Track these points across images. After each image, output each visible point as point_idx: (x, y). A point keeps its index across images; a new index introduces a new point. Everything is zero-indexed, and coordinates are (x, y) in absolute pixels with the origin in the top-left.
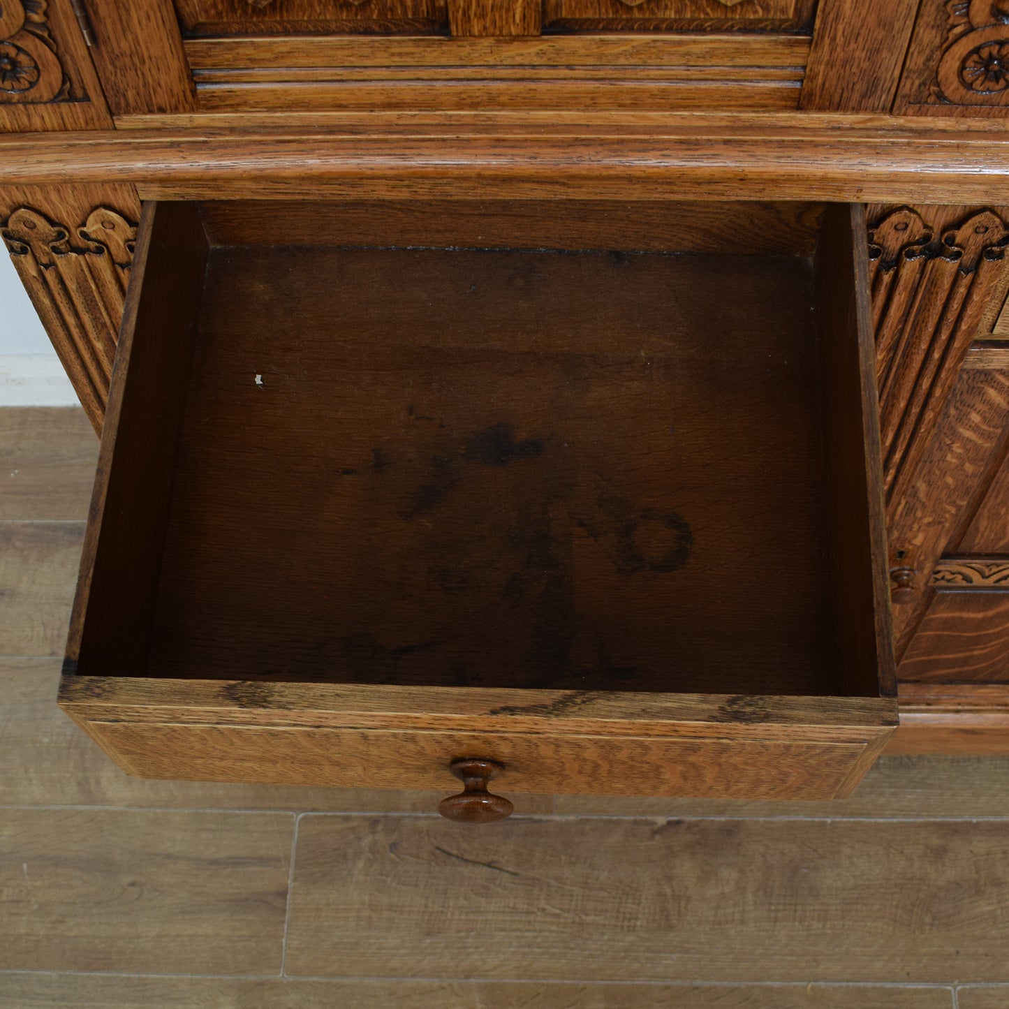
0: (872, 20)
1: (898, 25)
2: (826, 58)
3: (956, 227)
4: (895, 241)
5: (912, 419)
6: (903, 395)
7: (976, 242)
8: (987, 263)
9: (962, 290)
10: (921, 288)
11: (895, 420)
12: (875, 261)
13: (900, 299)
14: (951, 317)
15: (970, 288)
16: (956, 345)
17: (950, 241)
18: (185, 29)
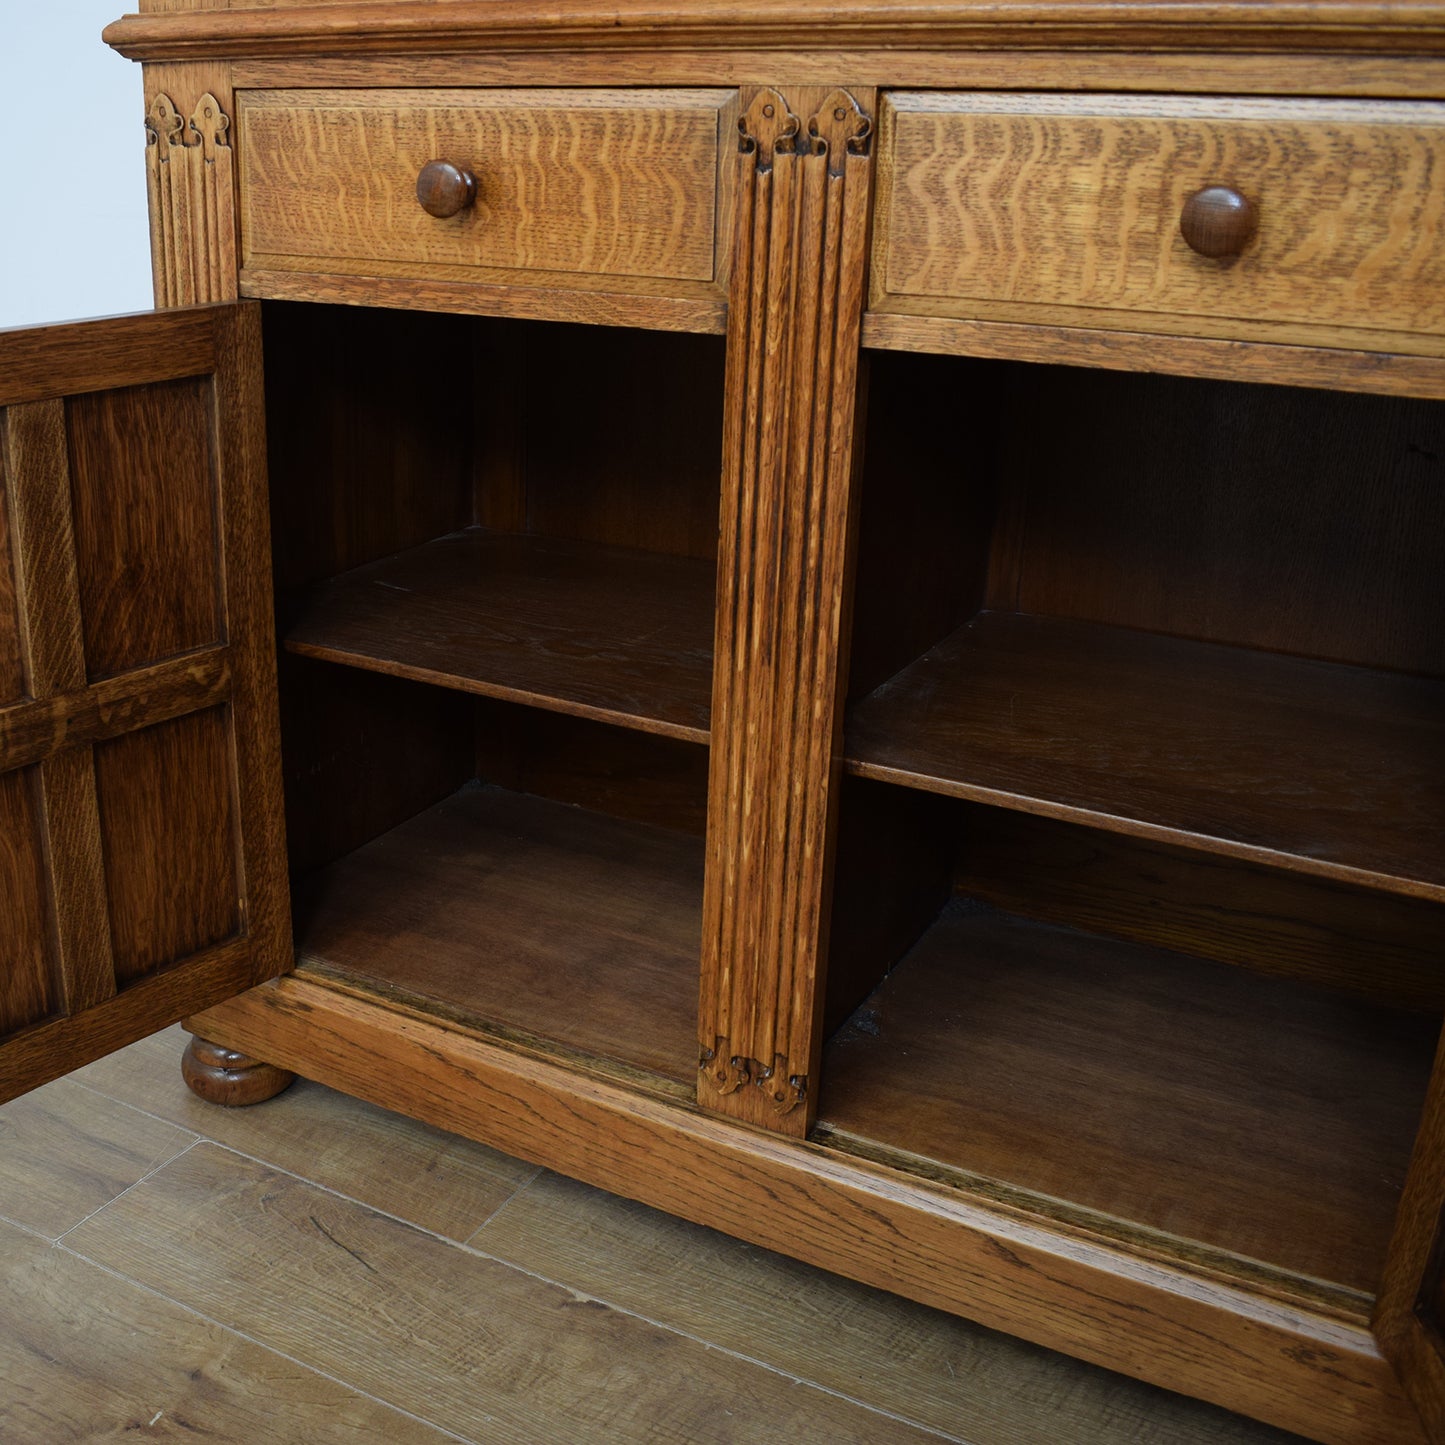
3: (817, 112)
4: (767, 134)
5: (820, 424)
6: (806, 378)
7: (838, 133)
8: (851, 159)
9: (833, 199)
10: (797, 202)
11: (803, 425)
12: (749, 158)
13: (779, 213)
14: (831, 243)
15: (842, 199)
16: (844, 291)
17: (813, 131)
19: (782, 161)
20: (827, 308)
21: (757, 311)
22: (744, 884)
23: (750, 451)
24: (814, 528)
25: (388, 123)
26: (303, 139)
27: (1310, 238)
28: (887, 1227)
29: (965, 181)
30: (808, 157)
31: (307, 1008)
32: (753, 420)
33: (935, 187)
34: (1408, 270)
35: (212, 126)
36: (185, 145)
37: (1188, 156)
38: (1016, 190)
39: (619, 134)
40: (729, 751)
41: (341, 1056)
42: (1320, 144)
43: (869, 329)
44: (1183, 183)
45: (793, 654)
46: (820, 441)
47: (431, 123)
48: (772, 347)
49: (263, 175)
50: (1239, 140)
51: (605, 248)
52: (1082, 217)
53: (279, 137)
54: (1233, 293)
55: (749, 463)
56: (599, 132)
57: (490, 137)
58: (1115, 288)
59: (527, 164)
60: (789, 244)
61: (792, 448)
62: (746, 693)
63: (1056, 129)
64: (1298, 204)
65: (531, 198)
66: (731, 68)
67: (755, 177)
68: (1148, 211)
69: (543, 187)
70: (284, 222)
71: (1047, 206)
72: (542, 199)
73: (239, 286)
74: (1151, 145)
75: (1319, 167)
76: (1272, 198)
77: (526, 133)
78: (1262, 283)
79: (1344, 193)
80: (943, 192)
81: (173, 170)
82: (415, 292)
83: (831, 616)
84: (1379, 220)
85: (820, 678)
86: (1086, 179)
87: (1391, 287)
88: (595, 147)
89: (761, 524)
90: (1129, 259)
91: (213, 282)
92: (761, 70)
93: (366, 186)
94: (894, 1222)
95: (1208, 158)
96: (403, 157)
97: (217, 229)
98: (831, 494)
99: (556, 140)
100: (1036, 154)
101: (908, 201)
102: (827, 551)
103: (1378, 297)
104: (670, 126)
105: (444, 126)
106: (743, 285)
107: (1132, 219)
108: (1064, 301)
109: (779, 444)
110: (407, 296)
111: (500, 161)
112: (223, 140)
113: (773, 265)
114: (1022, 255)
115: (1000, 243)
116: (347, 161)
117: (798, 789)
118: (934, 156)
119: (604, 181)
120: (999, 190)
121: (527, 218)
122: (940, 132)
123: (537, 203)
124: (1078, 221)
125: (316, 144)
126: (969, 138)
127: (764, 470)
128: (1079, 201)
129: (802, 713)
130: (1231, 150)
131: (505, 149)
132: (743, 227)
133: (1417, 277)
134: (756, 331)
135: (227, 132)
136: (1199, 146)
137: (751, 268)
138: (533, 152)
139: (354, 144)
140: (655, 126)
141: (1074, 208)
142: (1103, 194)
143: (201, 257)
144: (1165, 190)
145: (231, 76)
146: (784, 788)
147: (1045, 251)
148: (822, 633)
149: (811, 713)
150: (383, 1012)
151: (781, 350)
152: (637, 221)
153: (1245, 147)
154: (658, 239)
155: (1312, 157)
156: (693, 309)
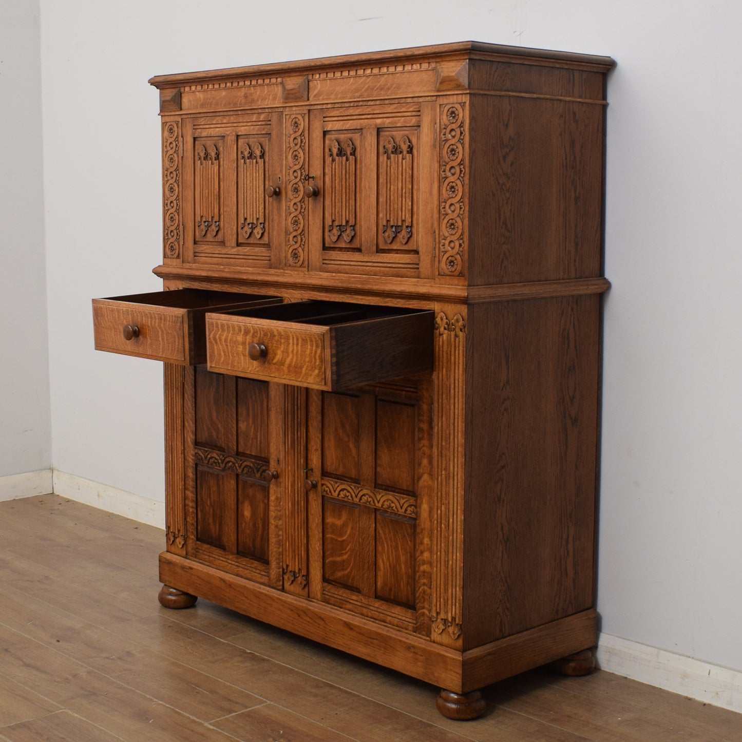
0: (278, 243)
2: (273, 254)
18: (195, 242)
22: (290, 515)
28: (323, 622)
31: (191, 568)
40: (285, 475)
41: (200, 584)
62: (288, 457)
66: (282, 293)
83: (303, 435)
85: (302, 452)
89: (289, 410)
92: (287, 293)
94: (325, 620)
145: (182, 284)
146: (297, 485)
149: (301, 462)
150: (212, 569)
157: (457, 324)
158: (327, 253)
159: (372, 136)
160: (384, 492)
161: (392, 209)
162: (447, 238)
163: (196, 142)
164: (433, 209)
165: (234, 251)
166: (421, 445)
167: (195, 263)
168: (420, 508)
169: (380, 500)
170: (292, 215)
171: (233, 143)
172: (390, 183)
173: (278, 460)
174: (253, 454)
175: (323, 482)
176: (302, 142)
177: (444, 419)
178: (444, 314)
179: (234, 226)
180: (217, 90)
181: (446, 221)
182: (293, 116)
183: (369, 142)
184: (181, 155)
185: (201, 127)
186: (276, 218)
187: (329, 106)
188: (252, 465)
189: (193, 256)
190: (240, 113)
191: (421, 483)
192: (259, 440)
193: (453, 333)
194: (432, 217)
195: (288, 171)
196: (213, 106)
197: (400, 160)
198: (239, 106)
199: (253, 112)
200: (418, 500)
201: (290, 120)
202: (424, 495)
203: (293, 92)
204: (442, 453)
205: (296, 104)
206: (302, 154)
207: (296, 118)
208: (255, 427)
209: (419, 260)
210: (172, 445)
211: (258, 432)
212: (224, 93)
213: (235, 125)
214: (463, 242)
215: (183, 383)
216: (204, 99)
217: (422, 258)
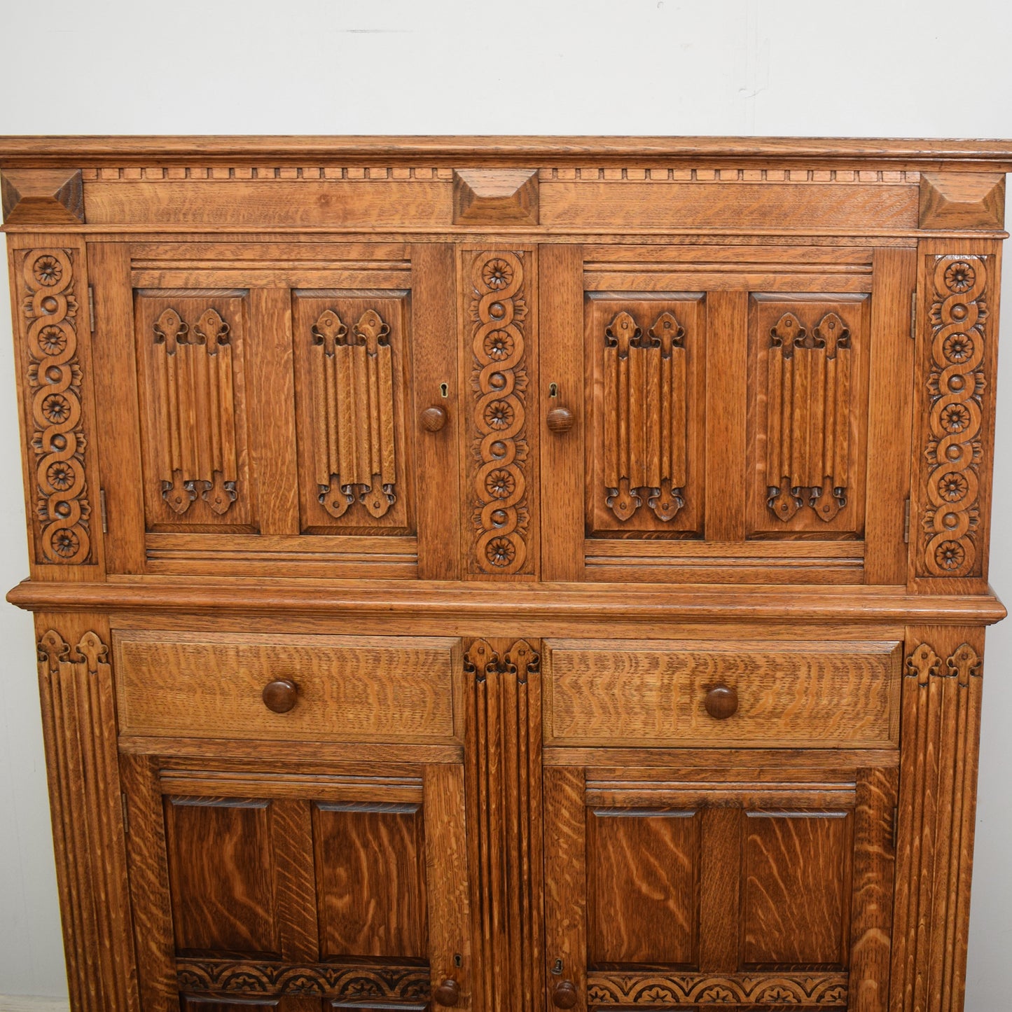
0: (441, 527)
1: (453, 530)
2: (425, 549)
3: (509, 651)
4: (481, 662)
5: (524, 807)
6: (514, 784)
7: (522, 662)
8: (530, 675)
9: (522, 695)
10: (501, 695)
11: (514, 808)
12: (472, 675)
13: (492, 702)
14: (522, 716)
15: (527, 694)
16: (532, 740)
17: (508, 661)
18: (148, 528)
19: (491, 677)
20: (523, 749)
21: (482, 751)
23: (484, 823)
24: (525, 860)
25: (232, 653)
26: (168, 661)
27: (761, 702)
29: (591, 682)
30: (506, 674)
32: (484, 808)
33: (576, 686)
34: (805, 714)
35: (94, 652)
36: (72, 662)
37: (701, 668)
38: (618, 686)
39: (391, 661)
40: (484, 983)
42: (760, 661)
43: (546, 756)
44: (700, 680)
45: (519, 926)
46: (524, 815)
47: (262, 654)
48: (493, 769)
49: (136, 681)
50: (724, 661)
51: (385, 722)
52: (652, 697)
53: (149, 659)
54: (729, 728)
55: (484, 830)
56: (377, 659)
57: (305, 662)
58: (672, 729)
59: (331, 677)
60: (499, 717)
61: (508, 820)
62: (492, 950)
63: (636, 658)
64: (754, 688)
65: (335, 695)
66: (457, 628)
67: (476, 683)
68: (685, 694)
69: (342, 689)
70: (154, 709)
71: (635, 693)
72: (341, 695)
73: (118, 748)
74: (683, 664)
75: (762, 671)
76: (742, 685)
77: (329, 659)
78: (742, 723)
79: (774, 682)
80: (580, 688)
81: (63, 678)
82: (255, 747)
83: (539, 903)
84: (790, 692)
85: (536, 936)
86: (653, 680)
87: (799, 721)
88: (374, 668)
89: (494, 861)
90: (678, 715)
91: (98, 746)
92: (473, 629)
93: (217, 688)
95: (710, 669)
96: (243, 671)
97: (100, 714)
98: (533, 841)
99: (349, 664)
100: (627, 669)
101: (562, 693)
102: (533, 871)
103: (794, 726)
104: (422, 657)
105: (272, 655)
106: (473, 739)
107: (677, 698)
108: (647, 736)
109: (501, 818)
110: (249, 750)
111: (312, 676)
112: (104, 660)
113: (490, 729)
114: (624, 716)
115: (612, 711)
116: (202, 673)
117: (528, 996)
118: (574, 671)
119: (383, 686)
120: (610, 686)
121: (332, 706)
122: (576, 660)
123: (338, 698)
124: (651, 699)
125: (178, 664)
126: (591, 662)
127: (493, 833)
128: (651, 690)
129: (526, 956)
130: (721, 665)
131: (315, 668)
132: (471, 710)
133: (810, 717)
134: (483, 762)
135: (107, 656)
136: (706, 664)
137: (477, 730)
138: (334, 671)
139: (206, 665)
140: (413, 657)
141: (649, 693)
142: (662, 686)
143: (87, 731)
144: (692, 684)
145: (108, 622)
146: (520, 998)
147: (636, 714)
148: (535, 913)
149: (532, 955)
151: (499, 770)
152: (404, 707)
153: (727, 664)
154: (418, 716)
155: (758, 667)
156: (441, 751)
157: (962, 663)
158: (599, 543)
159: (734, 308)
160: (762, 976)
161: (796, 455)
162: (938, 508)
163: (139, 299)
164: (903, 454)
165: (296, 543)
166: (865, 880)
167: (152, 572)
168: (857, 987)
169: (752, 990)
170: (488, 468)
171: (280, 305)
172: (792, 403)
173: (458, 959)
174: (378, 954)
175: (591, 982)
176: (516, 310)
177: (927, 831)
178: (929, 645)
179: (289, 491)
180: (220, 181)
181: (937, 476)
182: (493, 255)
183: (727, 320)
184: (85, 325)
185: (162, 264)
186: (433, 472)
187: (608, 240)
188: (372, 976)
189: (143, 559)
190: (303, 238)
191: (859, 946)
192: (393, 925)
193: (953, 681)
194: (901, 468)
195: (474, 373)
196: (206, 218)
197: (821, 360)
198: (299, 222)
199: (351, 238)
200: (853, 977)
201: (479, 264)
202: (866, 964)
203: (496, 203)
204: (919, 889)
205: (503, 231)
206: (518, 338)
207: (497, 259)
208: (379, 904)
209: (866, 551)
210: (95, 964)
211: (390, 909)
212: (244, 191)
213: (285, 265)
214: (979, 515)
215: (127, 835)
216: (171, 200)
217: (870, 546)
